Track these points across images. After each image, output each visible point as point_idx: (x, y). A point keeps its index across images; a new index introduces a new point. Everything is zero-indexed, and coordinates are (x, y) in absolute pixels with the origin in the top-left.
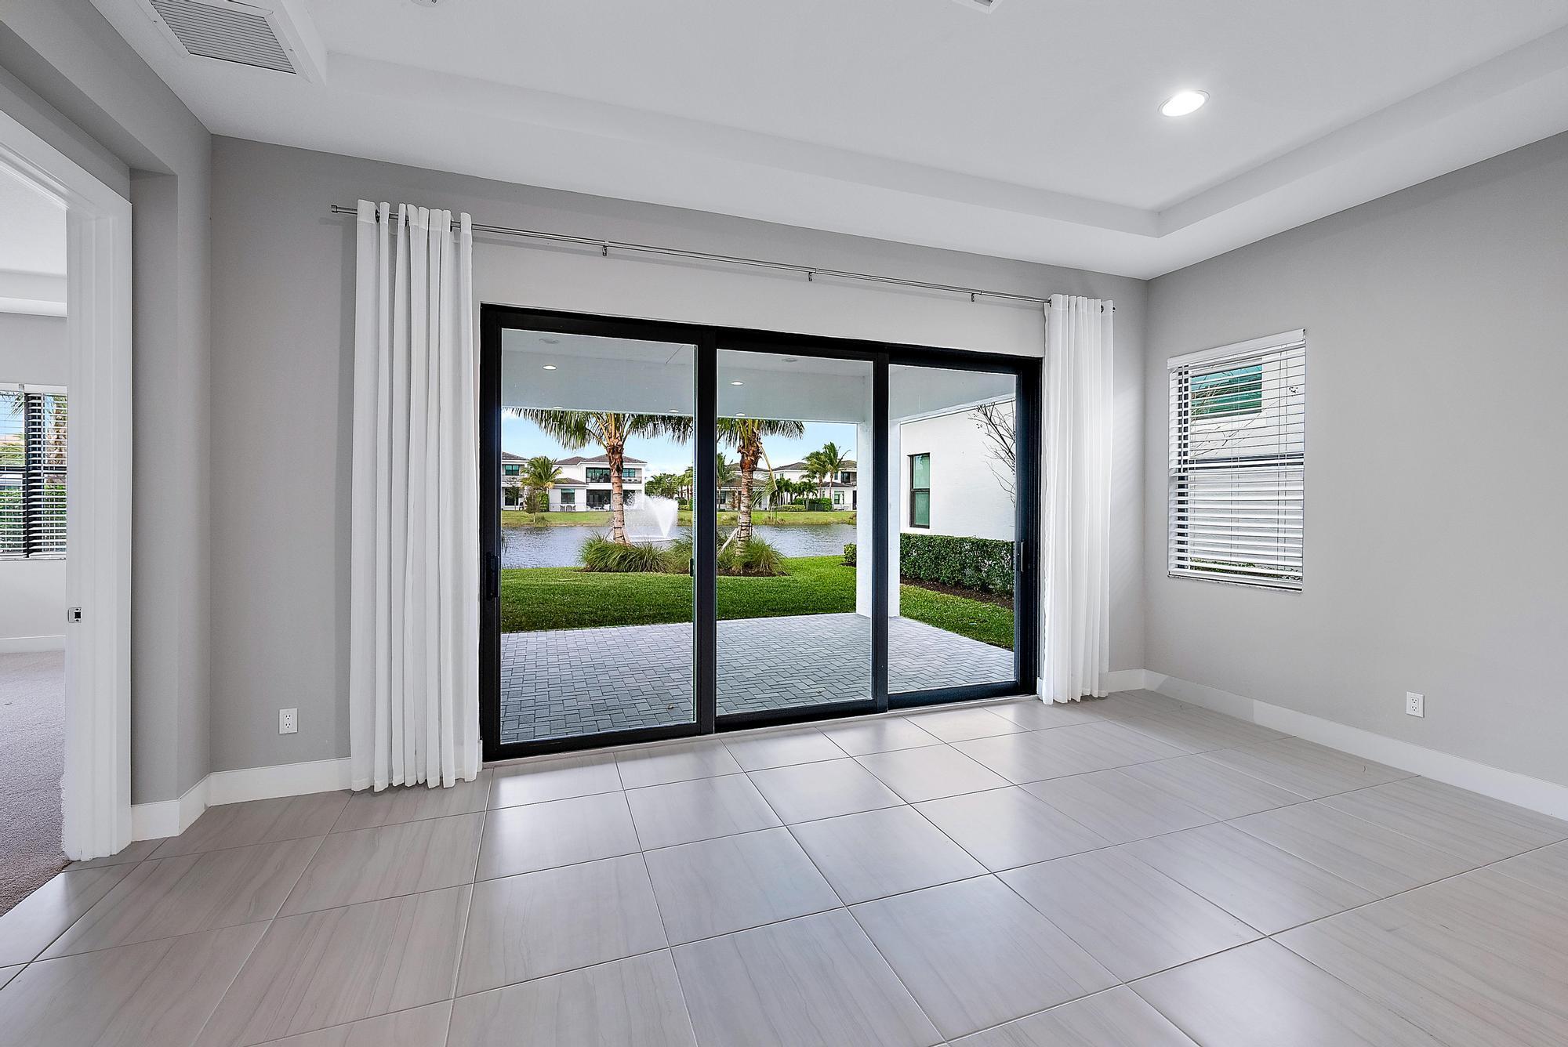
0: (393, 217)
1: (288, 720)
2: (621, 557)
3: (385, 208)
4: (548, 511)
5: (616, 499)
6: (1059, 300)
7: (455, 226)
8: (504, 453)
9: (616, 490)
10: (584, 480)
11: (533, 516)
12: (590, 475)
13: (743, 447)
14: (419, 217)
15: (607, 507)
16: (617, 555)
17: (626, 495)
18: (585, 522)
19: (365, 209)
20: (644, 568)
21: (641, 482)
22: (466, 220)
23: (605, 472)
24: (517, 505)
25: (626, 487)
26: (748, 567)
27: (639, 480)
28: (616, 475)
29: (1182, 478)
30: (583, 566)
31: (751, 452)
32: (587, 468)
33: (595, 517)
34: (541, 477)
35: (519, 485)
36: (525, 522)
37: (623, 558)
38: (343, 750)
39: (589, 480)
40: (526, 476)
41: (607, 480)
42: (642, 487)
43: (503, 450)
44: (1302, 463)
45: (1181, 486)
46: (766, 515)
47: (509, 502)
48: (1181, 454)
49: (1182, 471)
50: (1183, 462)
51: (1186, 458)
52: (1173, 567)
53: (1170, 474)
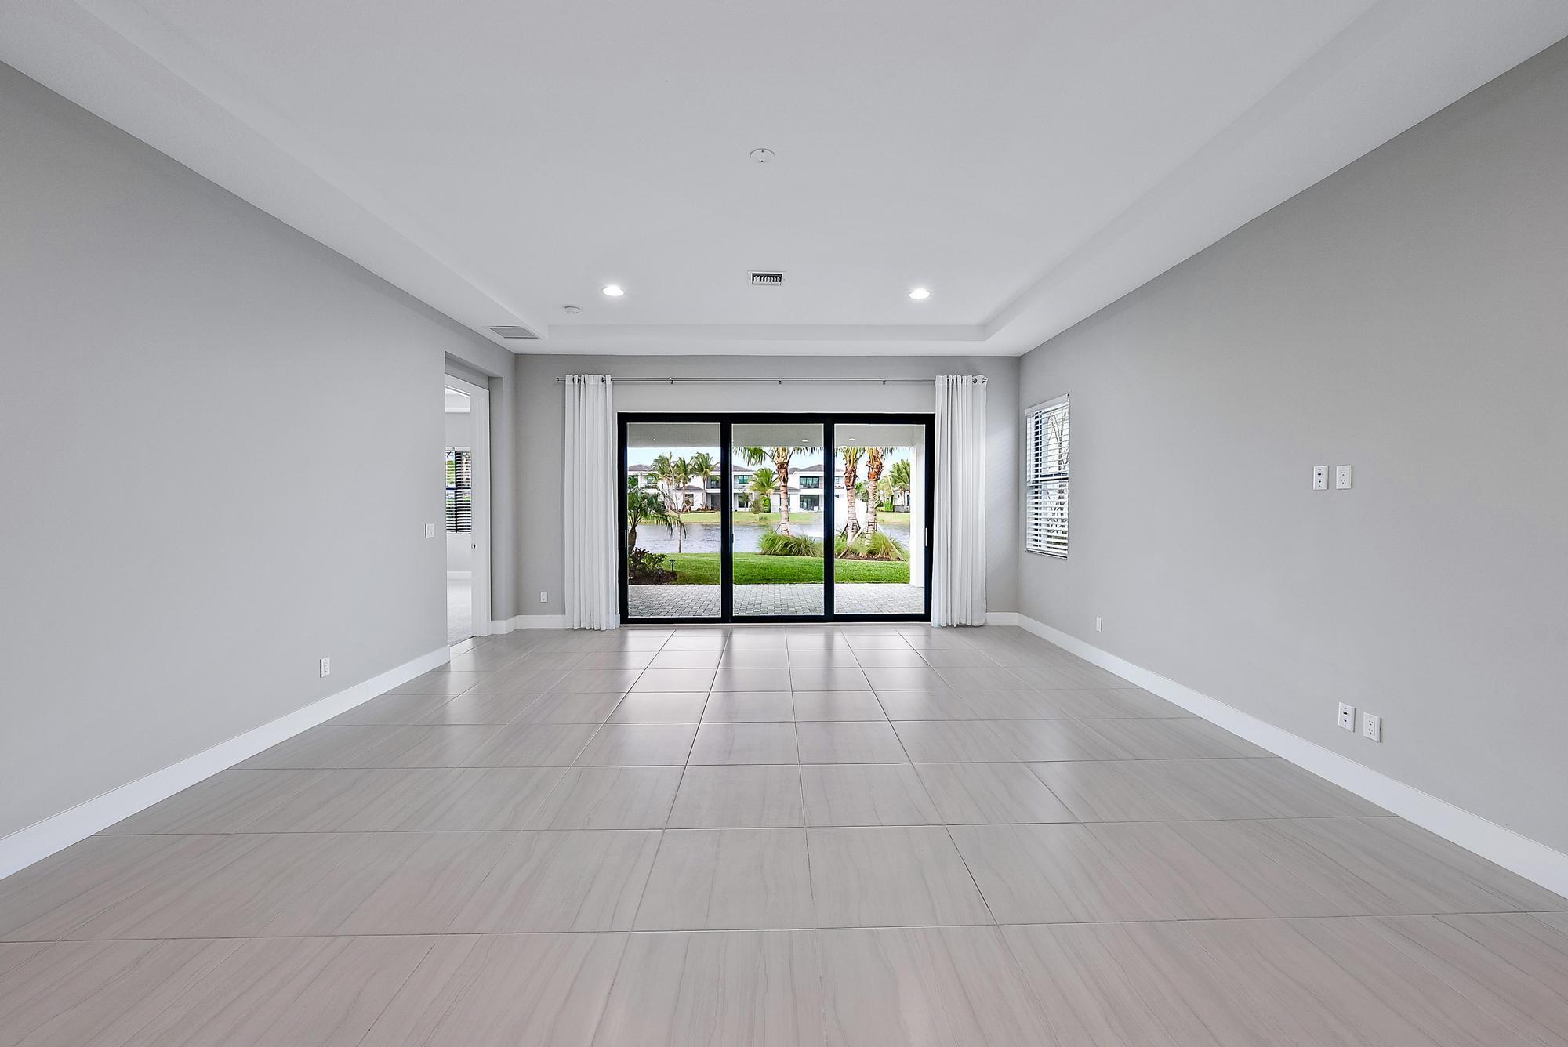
0: (579, 380)
3: (576, 377)
4: (770, 512)
7: (604, 380)
8: (735, 466)
11: (758, 516)
12: (803, 482)
14: (588, 378)
16: (781, 543)
19: (569, 378)
20: (800, 552)
22: (608, 377)
24: (747, 506)
26: (871, 554)
29: (1037, 487)
30: (759, 551)
34: (763, 485)
35: (747, 491)
36: (751, 521)
37: (786, 545)
39: (802, 486)
40: (753, 483)
43: (733, 463)
44: (1067, 479)
45: (1036, 492)
47: (741, 505)
48: (1037, 471)
49: (1037, 482)
50: (1037, 476)
51: (1039, 473)
52: (1030, 545)
53: (1029, 485)
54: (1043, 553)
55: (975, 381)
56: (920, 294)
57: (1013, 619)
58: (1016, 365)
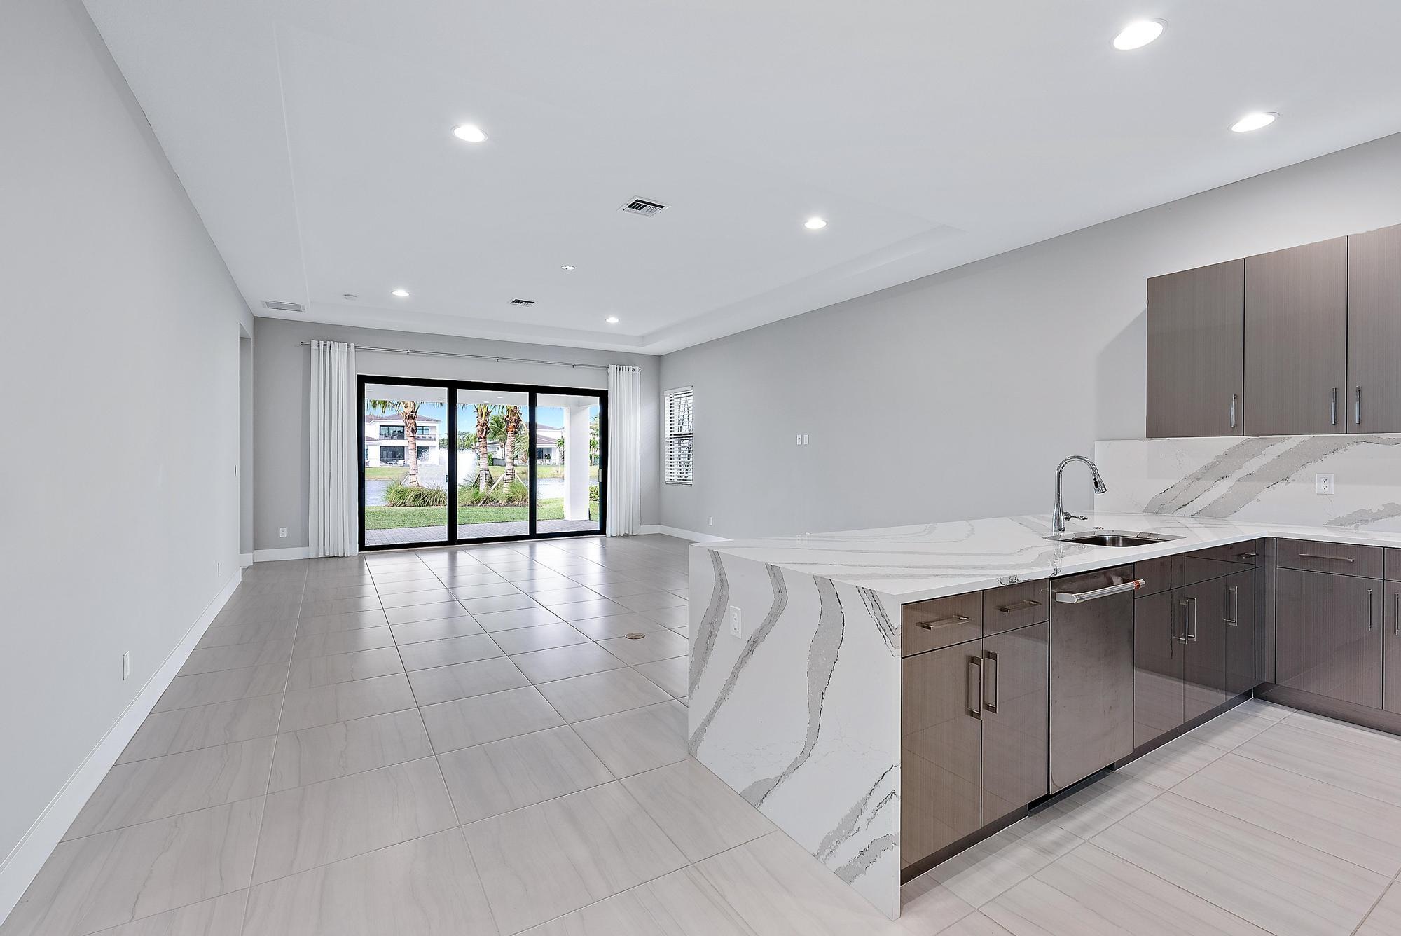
0: (325, 346)
1: (283, 532)
2: (416, 495)
3: (322, 343)
5: (410, 455)
6: (612, 368)
7: (349, 347)
9: (411, 446)
10: (377, 437)
12: (383, 433)
13: (508, 416)
14: (335, 346)
15: (401, 462)
16: (412, 495)
17: (421, 451)
18: (379, 477)
19: (314, 344)
21: (435, 439)
22: (353, 346)
23: (398, 429)
25: (420, 443)
27: (433, 437)
28: (411, 435)
29: (671, 442)
31: (513, 420)
32: (380, 426)
33: (390, 472)
38: (306, 544)
39: (383, 437)
41: (401, 437)
42: (436, 443)
45: (671, 445)
46: (554, 469)
48: (671, 431)
49: (671, 438)
50: (671, 435)
51: (673, 433)
52: (668, 479)
53: (667, 440)
54: (675, 484)
55: (633, 370)
56: (613, 320)
57: (657, 529)
58: (659, 360)
